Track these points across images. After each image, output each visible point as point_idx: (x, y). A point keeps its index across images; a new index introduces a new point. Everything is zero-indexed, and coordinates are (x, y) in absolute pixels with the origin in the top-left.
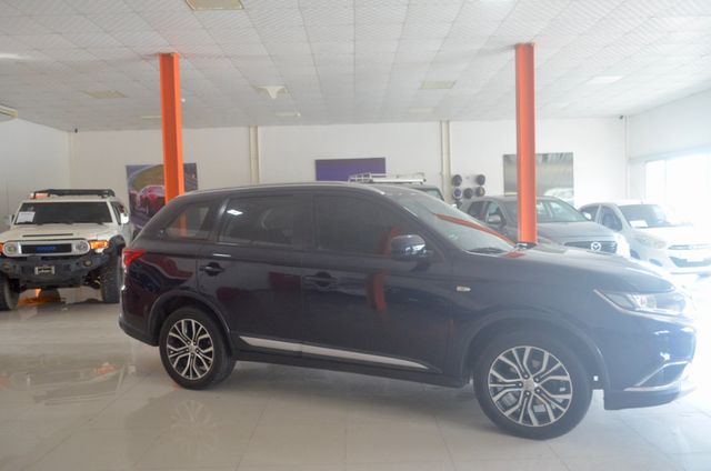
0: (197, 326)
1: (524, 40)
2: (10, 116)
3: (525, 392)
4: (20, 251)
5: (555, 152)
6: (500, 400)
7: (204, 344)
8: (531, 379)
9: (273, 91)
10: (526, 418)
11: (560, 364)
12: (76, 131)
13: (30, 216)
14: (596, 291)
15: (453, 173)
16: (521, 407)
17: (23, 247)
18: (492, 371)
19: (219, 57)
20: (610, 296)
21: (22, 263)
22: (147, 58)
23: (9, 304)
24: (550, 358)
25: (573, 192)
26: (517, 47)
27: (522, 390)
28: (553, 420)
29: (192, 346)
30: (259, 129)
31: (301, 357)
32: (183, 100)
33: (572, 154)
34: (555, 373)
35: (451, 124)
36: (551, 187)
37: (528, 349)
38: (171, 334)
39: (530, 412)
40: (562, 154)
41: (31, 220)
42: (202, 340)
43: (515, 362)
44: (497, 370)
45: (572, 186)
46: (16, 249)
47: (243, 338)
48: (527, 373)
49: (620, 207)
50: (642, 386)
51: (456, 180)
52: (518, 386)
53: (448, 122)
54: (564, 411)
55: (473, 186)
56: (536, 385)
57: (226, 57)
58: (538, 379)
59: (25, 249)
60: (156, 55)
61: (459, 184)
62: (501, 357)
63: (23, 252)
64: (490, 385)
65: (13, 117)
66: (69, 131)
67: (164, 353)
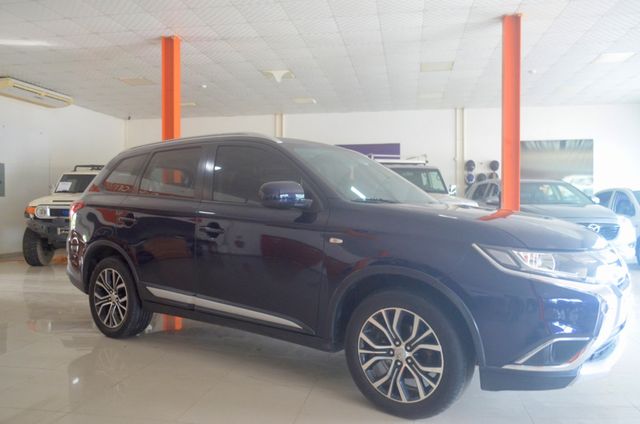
0: (117, 275)
1: (510, 11)
2: (66, 103)
3: (397, 361)
4: (48, 213)
5: (574, 138)
6: (371, 367)
7: (121, 293)
8: (403, 347)
9: (278, 75)
10: (396, 391)
11: (431, 331)
12: (129, 118)
13: (67, 186)
14: (475, 245)
15: (467, 159)
16: (390, 378)
17: (51, 210)
18: (362, 335)
19: (215, 40)
20: (492, 252)
21: (49, 224)
22: (151, 42)
23: (41, 261)
24: (421, 323)
25: (592, 180)
26: (504, 18)
27: (394, 359)
28: (423, 396)
29: (114, 295)
30: (284, 116)
31: (193, 310)
32: (205, 86)
33: (591, 141)
34: (426, 341)
35: (466, 111)
36: (569, 173)
37: (398, 311)
38: (98, 283)
39: (399, 384)
40: (581, 141)
41: (68, 189)
42: (120, 289)
43: (385, 326)
44: (367, 335)
45: (592, 173)
46: (45, 212)
47: (150, 289)
48: (397, 339)
49: (635, 193)
50: (525, 364)
51: (470, 165)
52: (388, 355)
53: (463, 109)
54: (435, 387)
55: (487, 171)
56: (408, 354)
57: (223, 39)
58: (410, 347)
59: (53, 212)
60: (158, 39)
61: (471, 170)
62: (371, 320)
63: (51, 215)
64: (360, 351)
65: (69, 104)
66: (124, 119)
67: (92, 300)
